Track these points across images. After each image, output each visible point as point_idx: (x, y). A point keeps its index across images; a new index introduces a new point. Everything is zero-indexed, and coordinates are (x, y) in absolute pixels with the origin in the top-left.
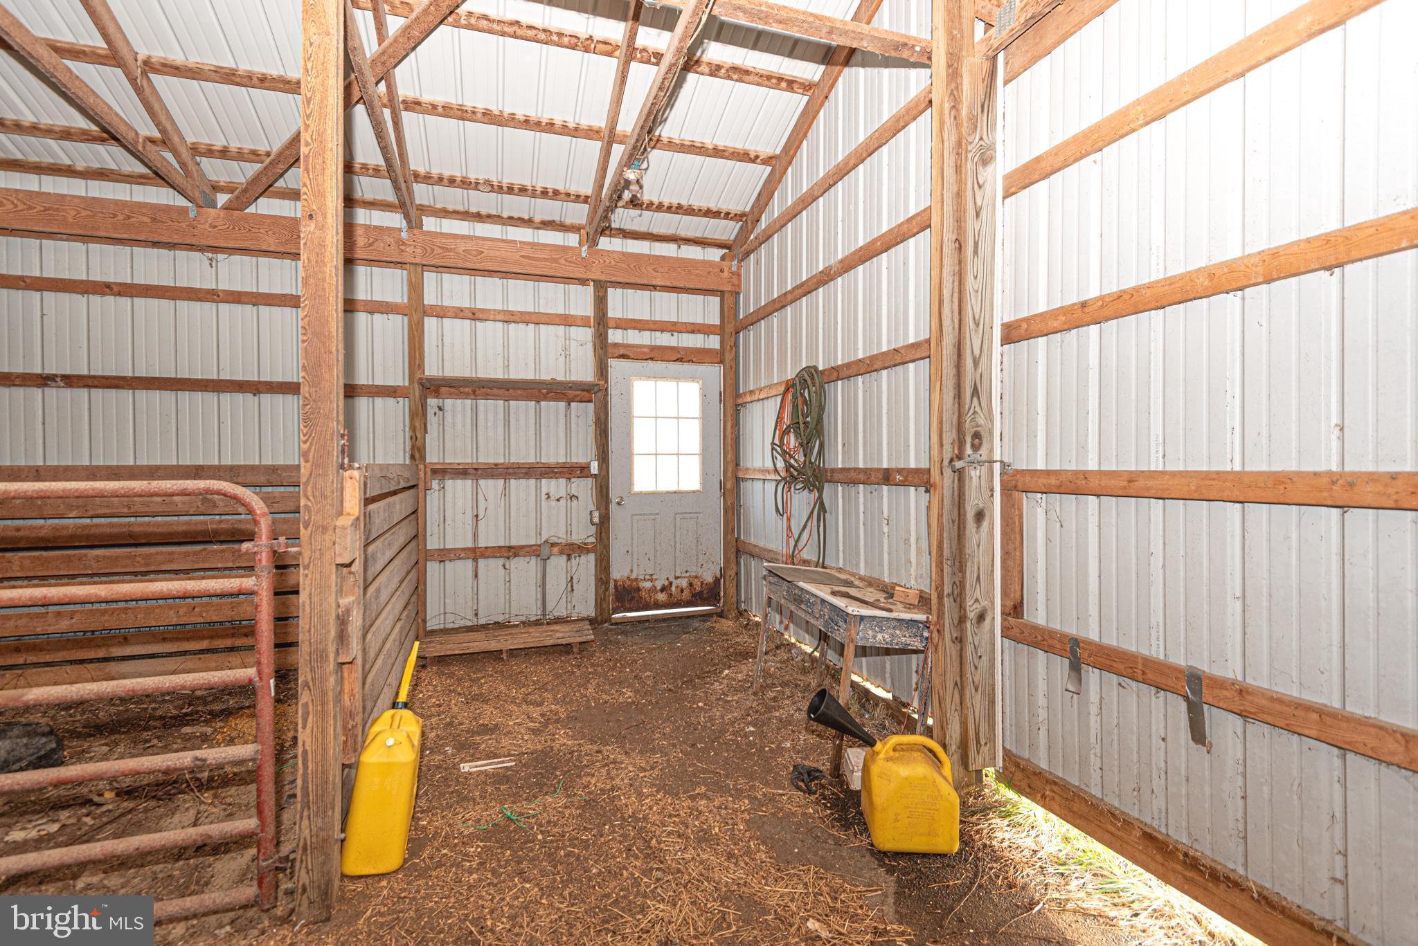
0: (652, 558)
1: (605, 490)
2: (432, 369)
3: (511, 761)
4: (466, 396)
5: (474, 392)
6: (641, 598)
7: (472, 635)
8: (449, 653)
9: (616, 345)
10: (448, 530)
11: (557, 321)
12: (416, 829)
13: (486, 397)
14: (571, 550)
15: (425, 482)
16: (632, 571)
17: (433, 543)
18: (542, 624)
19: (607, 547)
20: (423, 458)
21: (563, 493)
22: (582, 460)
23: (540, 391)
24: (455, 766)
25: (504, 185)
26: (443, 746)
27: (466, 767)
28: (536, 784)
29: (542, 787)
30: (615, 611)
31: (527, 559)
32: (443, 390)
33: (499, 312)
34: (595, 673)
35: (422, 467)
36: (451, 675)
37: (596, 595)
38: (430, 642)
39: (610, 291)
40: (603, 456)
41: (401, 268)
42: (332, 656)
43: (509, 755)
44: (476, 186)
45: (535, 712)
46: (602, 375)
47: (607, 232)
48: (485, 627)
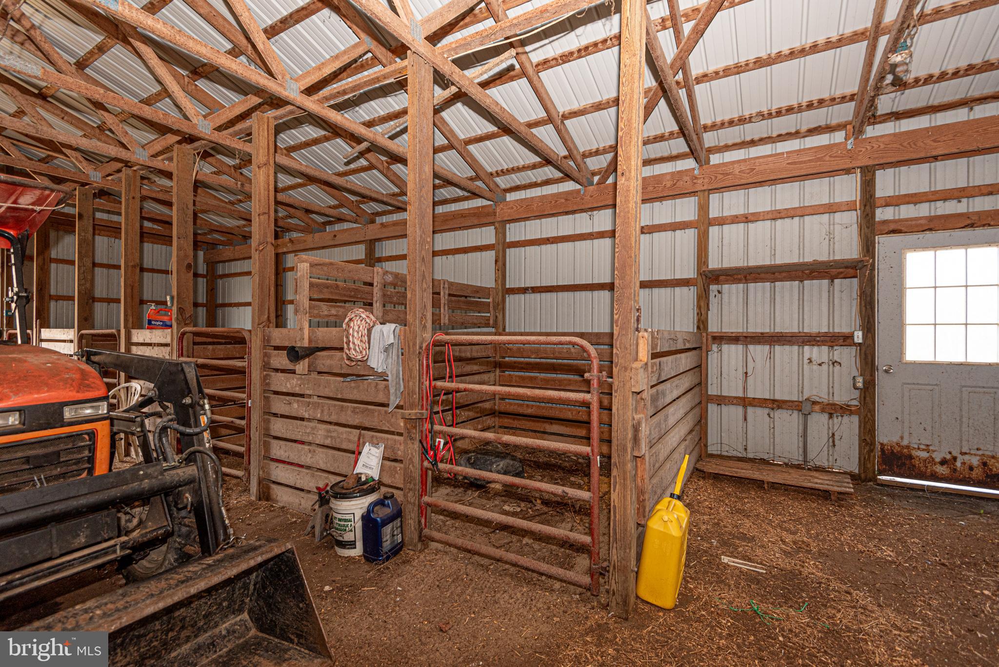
0: (929, 428)
1: (870, 357)
2: (714, 263)
3: (763, 569)
4: (739, 281)
5: (745, 277)
6: (914, 466)
7: (741, 464)
8: (721, 472)
9: (885, 222)
10: (724, 382)
11: (822, 210)
12: (685, 588)
13: (755, 280)
14: (833, 410)
15: (707, 346)
16: (902, 438)
17: (712, 391)
18: (804, 469)
19: (872, 411)
20: (706, 328)
21: (825, 358)
22: (845, 330)
23: (803, 272)
24: (718, 556)
25: (773, 112)
26: (711, 538)
27: (725, 559)
28: (783, 596)
29: (787, 599)
30: (881, 473)
31: (790, 412)
32: (721, 278)
33: (768, 212)
34: (853, 523)
35: (704, 334)
36: (722, 490)
37: (860, 454)
38: (709, 462)
39: (879, 173)
40: (869, 326)
41: (694, 196)
42: (629, 450)
43: (761, 564)
44: (750, 120)
45: (789, 538)
46: (868, 251)
47: (872, 121)
48: (752, 460)
